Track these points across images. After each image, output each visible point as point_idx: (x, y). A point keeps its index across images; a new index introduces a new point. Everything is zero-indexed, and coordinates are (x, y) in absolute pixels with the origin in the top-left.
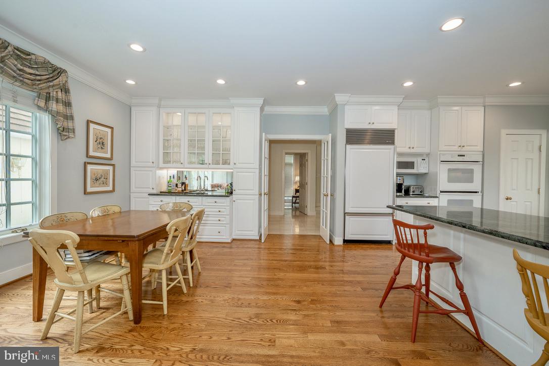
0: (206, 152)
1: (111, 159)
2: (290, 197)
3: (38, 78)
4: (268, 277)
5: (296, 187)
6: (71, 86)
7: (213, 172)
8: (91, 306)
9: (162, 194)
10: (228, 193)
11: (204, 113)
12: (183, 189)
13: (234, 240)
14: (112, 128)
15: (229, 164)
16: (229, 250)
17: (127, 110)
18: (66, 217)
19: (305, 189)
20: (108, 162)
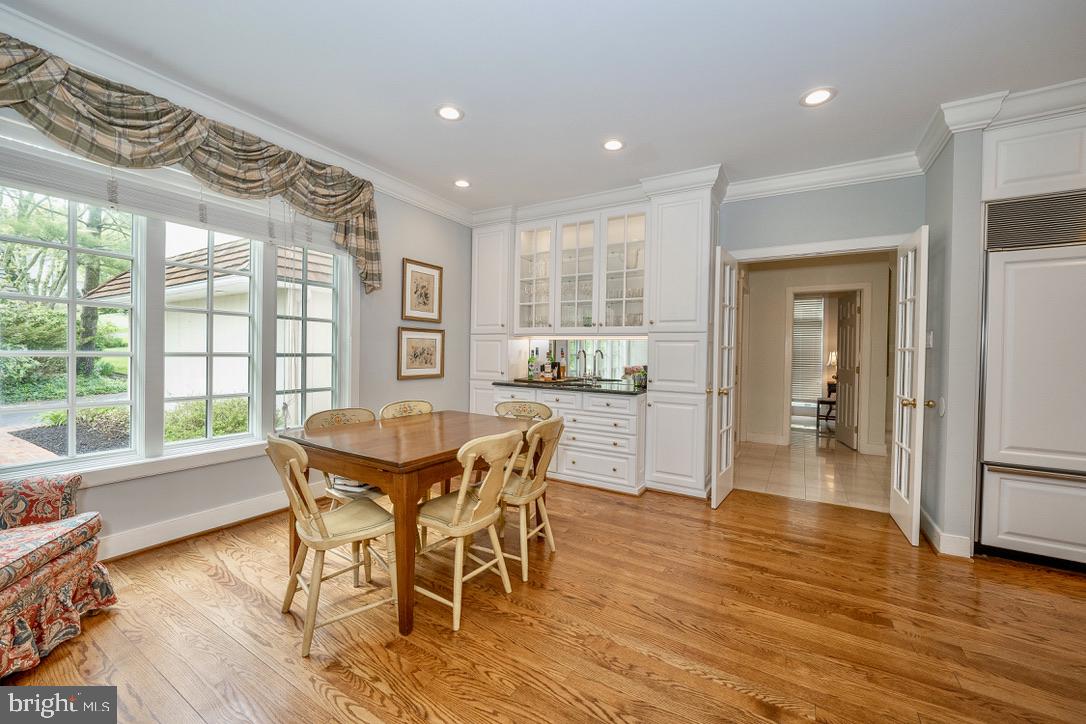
0: (595, 300)
1: (438, 321)
2: (813, 401)
3: (333, 200)
4: (703, 604)
5: (828, 377)
6: (379, 206)
7: (629, 342)
8: (357, 575)
9: (518, 383)
10: (638, 386)
11: (592, 222)
12: (556, 375)
13: (647, 490)
14: (440, 269)
15: (641, 324)
16: (633, 514)
17: (465, 236)
18: (344, 415)
19: (852, 384)
20: (433, 326)
